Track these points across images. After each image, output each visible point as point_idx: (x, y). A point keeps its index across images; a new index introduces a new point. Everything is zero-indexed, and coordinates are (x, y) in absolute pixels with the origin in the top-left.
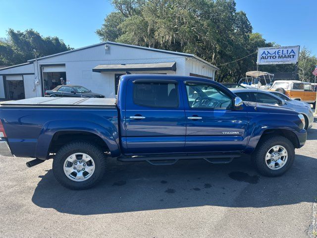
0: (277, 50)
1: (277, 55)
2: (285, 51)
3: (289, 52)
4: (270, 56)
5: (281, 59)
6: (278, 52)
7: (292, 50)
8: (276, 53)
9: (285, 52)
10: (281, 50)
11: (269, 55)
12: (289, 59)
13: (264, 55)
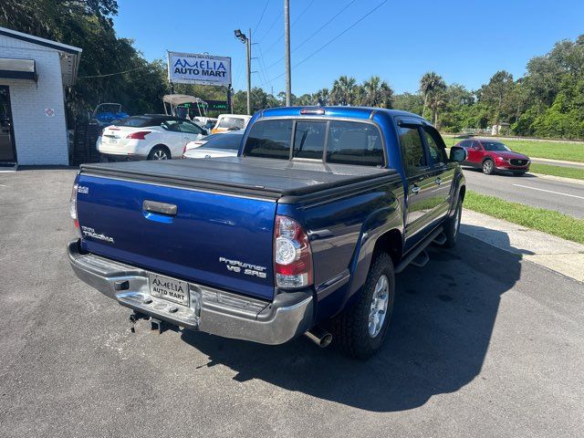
0: (199, 60)
1: (200, 70)
2: (211, 62)
3: (217, 66)
4: (190, 70)
5: (206, 77)
6: (201, 65)
7: (221, 64)
8: (199, 65)
9: (211, 65)
10: (206, 60)
11: (187, 67)
12: (217, 78)
13: (179, 66)
